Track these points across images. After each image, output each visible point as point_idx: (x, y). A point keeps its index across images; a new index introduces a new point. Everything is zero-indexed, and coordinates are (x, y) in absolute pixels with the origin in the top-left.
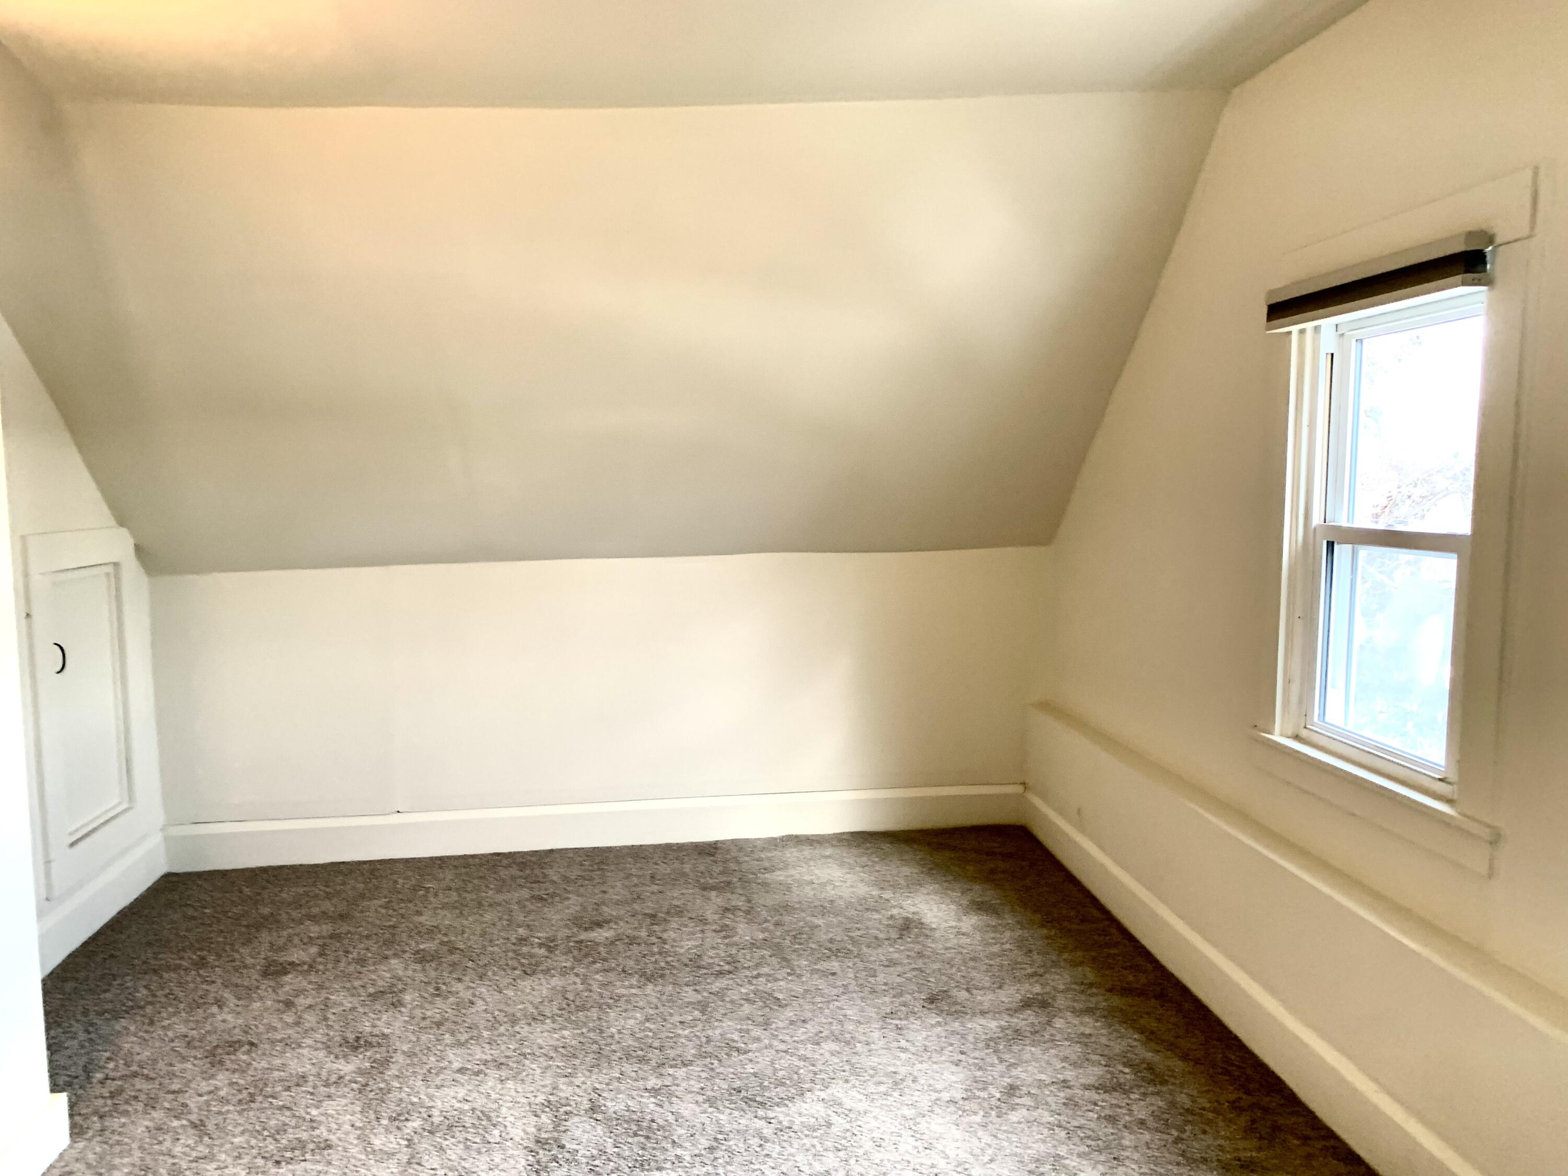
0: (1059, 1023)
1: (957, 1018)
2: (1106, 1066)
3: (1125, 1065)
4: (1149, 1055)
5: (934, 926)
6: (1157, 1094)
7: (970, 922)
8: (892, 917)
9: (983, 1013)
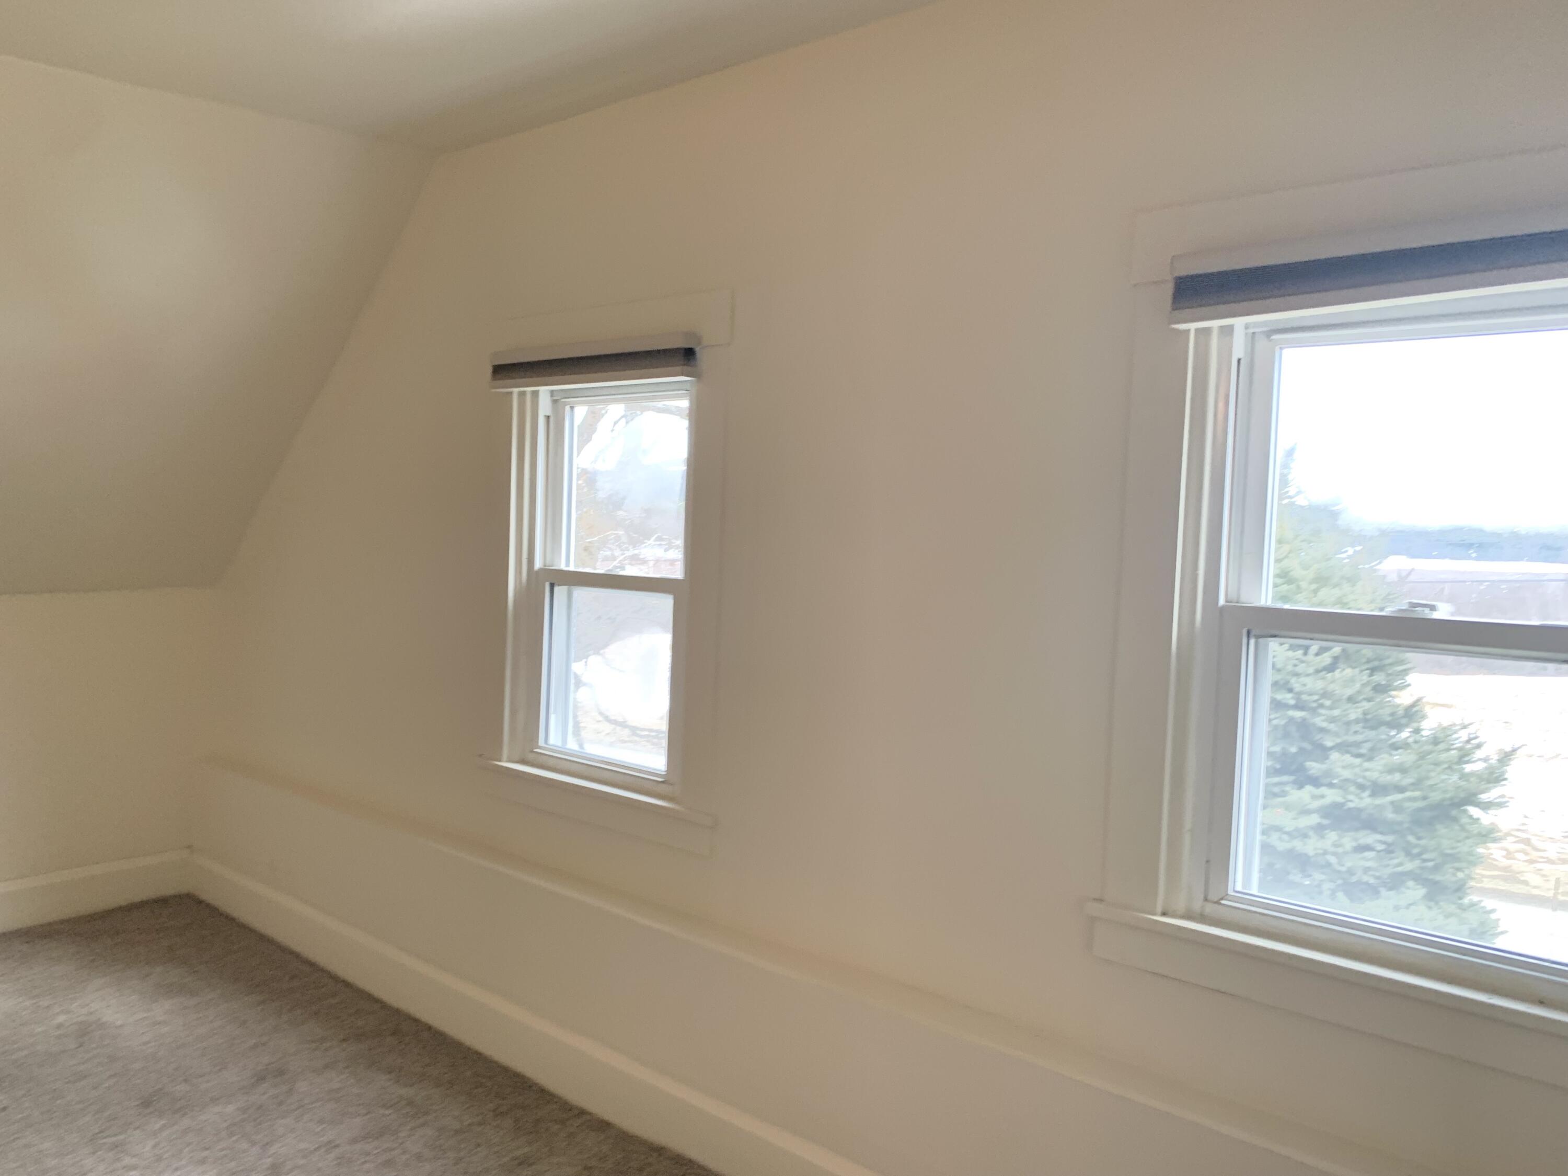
0: (302, 1086)
1: (185, 1114)
2: (367, 1114)
3: (384, 1106)
4: (404, 1091)
5: (119, 1023)
6: (423, 1125)
7: (162, 1009)
8: (59, 1026)
9: (214, 1100)
